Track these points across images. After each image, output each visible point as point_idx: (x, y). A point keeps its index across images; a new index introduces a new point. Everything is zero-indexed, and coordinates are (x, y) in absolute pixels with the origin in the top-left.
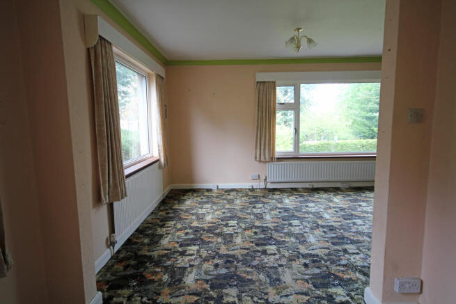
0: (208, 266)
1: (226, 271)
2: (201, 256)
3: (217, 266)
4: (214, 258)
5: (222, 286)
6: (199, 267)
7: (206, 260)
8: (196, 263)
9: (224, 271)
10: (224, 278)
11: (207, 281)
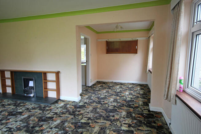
0: (117, 117)
1: (110, 114)
2: (120, 122)
3: (113, 116)
4: (114, 120)
5: (113, 110)
6: (121, 117)
7: (118, 120)
8: (122, 119)
9: (111, 114)
10: (111, 112)
11: (118, 111)
